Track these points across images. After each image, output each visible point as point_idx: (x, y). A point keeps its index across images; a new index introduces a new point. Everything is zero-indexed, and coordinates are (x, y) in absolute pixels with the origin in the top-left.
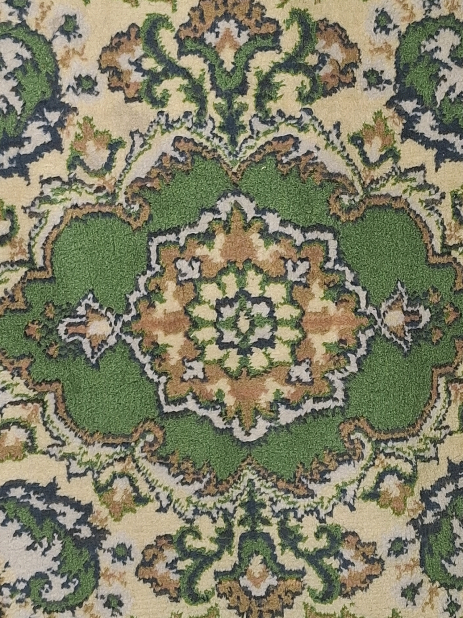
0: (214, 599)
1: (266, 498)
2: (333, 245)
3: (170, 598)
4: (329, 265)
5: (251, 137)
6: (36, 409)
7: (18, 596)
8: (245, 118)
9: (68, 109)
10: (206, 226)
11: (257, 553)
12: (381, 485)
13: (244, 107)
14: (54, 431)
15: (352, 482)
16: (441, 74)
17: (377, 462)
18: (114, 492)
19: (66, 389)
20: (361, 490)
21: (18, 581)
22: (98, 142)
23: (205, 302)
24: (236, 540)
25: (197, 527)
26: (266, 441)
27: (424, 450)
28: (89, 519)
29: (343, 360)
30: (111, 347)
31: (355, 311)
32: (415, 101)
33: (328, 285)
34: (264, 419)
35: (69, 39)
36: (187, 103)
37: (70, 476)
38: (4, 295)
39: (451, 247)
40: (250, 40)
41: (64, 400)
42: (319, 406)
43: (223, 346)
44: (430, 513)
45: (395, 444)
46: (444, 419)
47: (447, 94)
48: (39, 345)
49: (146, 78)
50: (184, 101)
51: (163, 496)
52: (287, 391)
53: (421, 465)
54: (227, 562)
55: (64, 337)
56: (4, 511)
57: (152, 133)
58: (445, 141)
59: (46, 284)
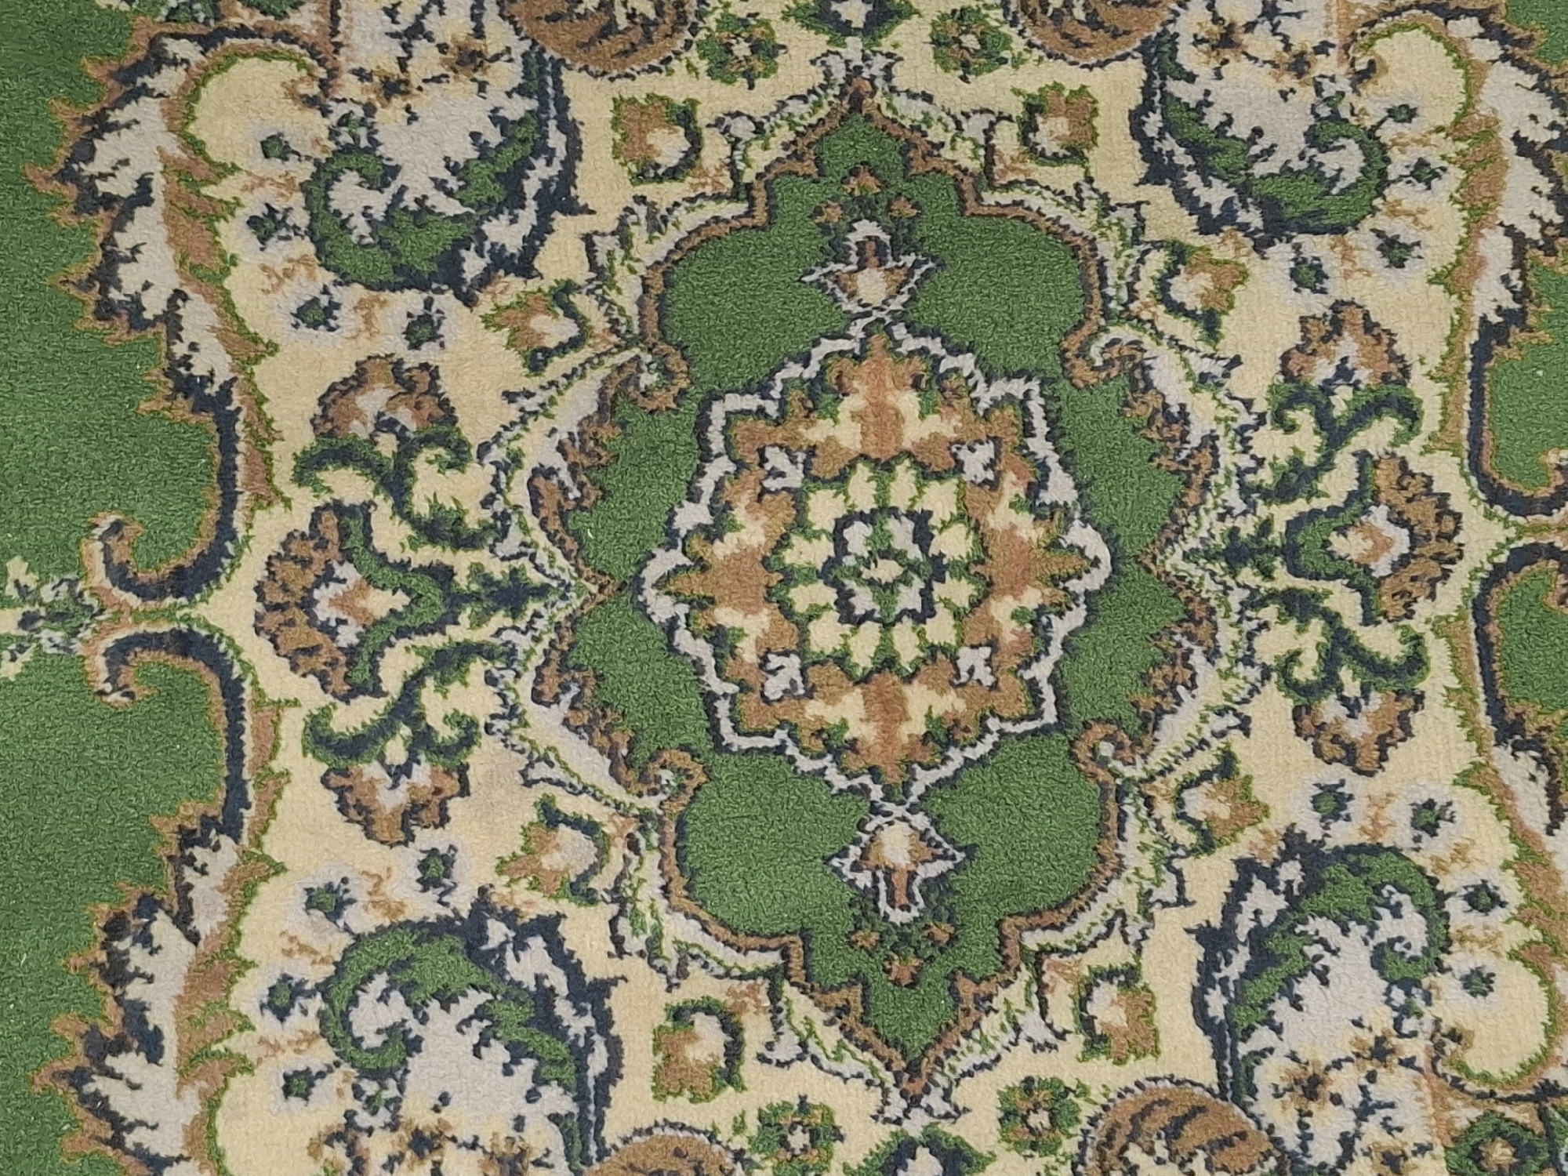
0: (1417, 625)
1: (1219, 528)
2: (733, 402)
3: (1416, 710)
4: (772, 408)
5: (532, 558)
6: (1055, 966)
7: (1419, 1003)
8: (497, 570)
9: (483, 903)
10: (701, 642)
11: (1326, 543)
12: (1189, 307)
13: (477, 570)
14: (1095, 931)
15: (1186, 363)
16: (413, 207)
17: (1145, 316)
18: (1212, 818)
19: (1015, 908)
20: (1201, 346)
21: (1388, 1002)
22: (543, 847)
23: (845, 645)
24: (1302, 584)
25: (1277, 658)
26: (1109, 528)
27: (1123, 230)
28: (1266, 864)
29: (953, 382)
30: (934, 823)
31: (858, 359)
32: (463, 253)
33: (811, 411)
34: (1067, 530)
35: (351, 901)
36: (468, 679)
37: (1182, 901)
38: (836, 1027)
39: (737, 184)
40: (351, 561)
41: (1037, 912)
42: (1040, 426)
43: (928, 610)
44: (1242, 217)
45: (1110, 282)
46: (1062, 192)
47: (450, 193)
48: (930, 959)
49: (422, 757)
50: (465, 684)
51: (1219, 724)
52: (1012, 487)
53: (1151, 235)
54: (1344, 601)
55: (915, 913)
56: (1252, 1028)
57: (527, 745)
58: (538, 197)
59: (814, 945)
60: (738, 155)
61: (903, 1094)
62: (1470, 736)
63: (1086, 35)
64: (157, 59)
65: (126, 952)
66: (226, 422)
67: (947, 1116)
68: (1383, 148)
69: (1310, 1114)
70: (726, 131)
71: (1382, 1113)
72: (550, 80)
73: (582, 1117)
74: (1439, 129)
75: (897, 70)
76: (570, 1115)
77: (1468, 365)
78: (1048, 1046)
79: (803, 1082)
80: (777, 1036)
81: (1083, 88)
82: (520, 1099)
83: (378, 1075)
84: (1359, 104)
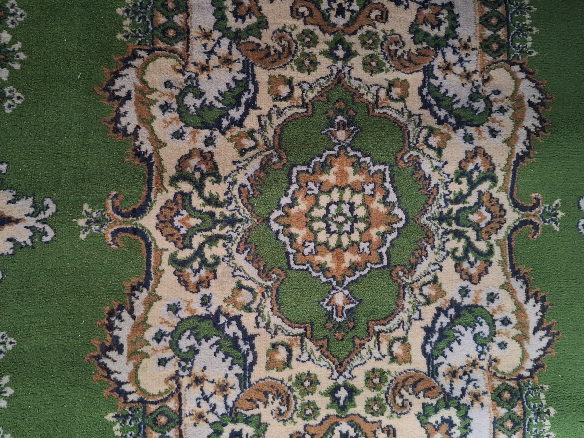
0: (492, 242)
1: (437, 211)
2: (300, 168)
3: (489, 266)
4: (310, 170)
5: (238, 211)
6: (383, 336)
7: (486, 350)
8: (228, 214)
9: (219, 311)
10: (286, 238)
11: (467, 217)
12: (433, 146)
13: (222, 214)
14: (395, 326)
15: (431, 162)
16: (208, 104)
17: (421, 148)
18: (430, 295)
19: (372, 319)
20: (436, 158)
21: (477, 350)
22: (237, 295)
23: (328, 240)
25: (451, 249)
26: (406, 210)
27: (415, 122)
28: (445, 309)
29: (363, 165)
30: (350, 293)
31: (336, 157)
32: (223, 119)
33: (322, 172)
34: (393, 210)
35: (181, 309)
36: (218, 245)
37: (420, 319)
38: (319, 351)
39: (303, 103)
40: (185, 209)
41: (378, 320)
42: (388, 179)
43: (352, 231)
44: (450, 120)
45: (411, 138)
46: (398, 110)
47: (219, 101)
48: (347, 333)
49: (203, 267)
51: (433, 268)
52: (379, 196)
53: (423, 124)
54: (471, 233)
55: (343, 319)
56: (438, 356)
57: (234, 265)
58: (245, 104)
59: (314, 327)
60: (304, 94)
61: (337, 372)
62: (505, 274)
63: (407, 64)
64: (135, 56)
65: (114, 321)
66: (150, 166)
67: (350, 378)
68: (491, 102)
69: (453, 382)
70: (301, 87)
71: (473, 382)
72: (250, 69)
73: (245, 375)
74: (507, 98)
75: (352, 71)
76: (241, 374)
77: (512, 167)
78: (380, 359)
79: (310, 367)
80: (302, 353)
81: (406, 80)
82: (227, 369)
83: (186, 360)
84: (485, 89)
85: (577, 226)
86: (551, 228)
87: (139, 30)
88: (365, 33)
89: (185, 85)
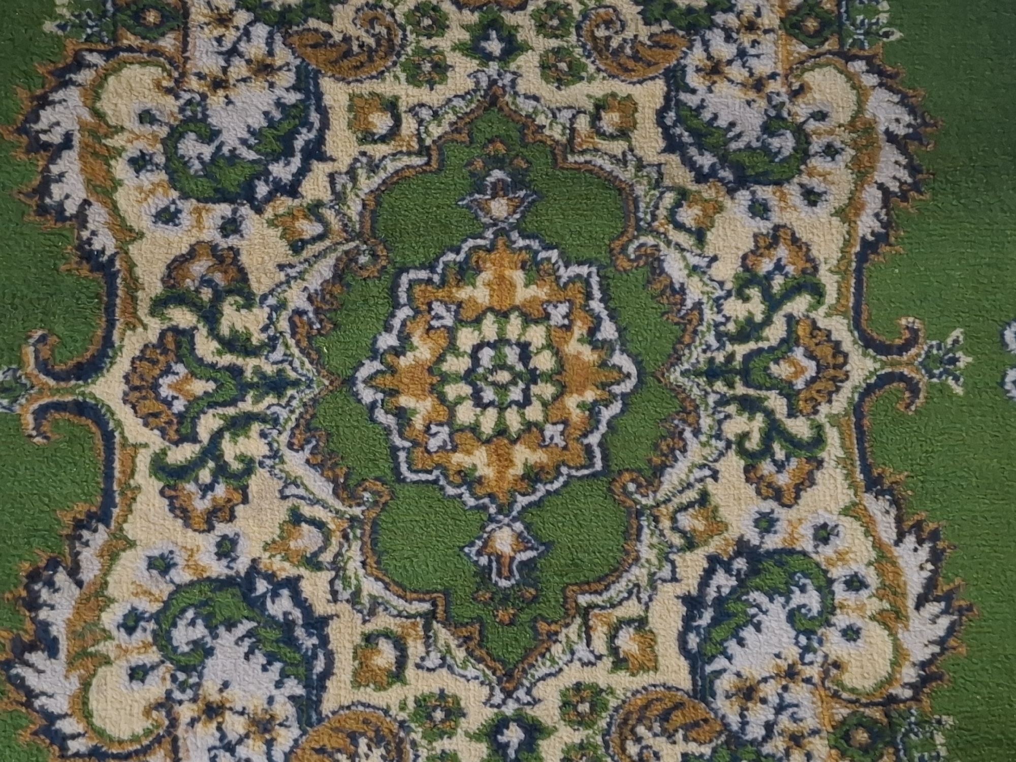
0: (821, 418)
1: (703, 358)
2: (414, 274)
3: (818, 468)
4: (436, 278)
5: (291, 363)
6: (596, 616)
7: (816, 645)
8: (269, 369)
9: (254, 568)
10: (390, 416)
11: (767, 368)
12: (688, 226)
13: (257, 370)
14: (622, 596)
15: (684, 258)
16: (227, 154)
17: (662, 230)
18: (694, 530)
19: (573, 581)
20: (694, 249)
21: (797, 643)
22: (290, 535)
23: (477, 420)
24: (751, 392)
25: (736, 435)
26: (637, 356)
27: (650, 179)
28: (725, 559)
29: (546, 266)
30: (526, 528)
31: (489, 251)
32: (256, 182)
33: (459, 281)
34: (611, 356)
35: (175, 565)
36: (251, 433)
37: (674, 579)
38: (463, 649)
39: (421, 146)
40: (182, 362)
41: (588, 583)
42: (597, 294)
43: (526, 401)
44: (722, 174)
45: (642, 210)
46: (615, 156)
47: (250, 147)
48: (522, 609)
49: (221, 480)
51: (698, 474)
52: (580, 329)
53: (667, 182)
54: (777, 403)
55: (513, 581)
56: (714, 657)
57: (284, 475)
58: (302, 151)
59: (452, 598)
60: (422, 129)
61: (502, 690)
62: (849, 487)
63: (631, 64)
64: (79, 64)
65: (39, 591)
66: (111, 278)
67: (529, 704)
68: (807, 136)
69: (747, 709)
70: (416, 114)
71: (791, 710)
72: (312, 82)
73: (308, 698)
74: (841, 126)
75: (519, 81)
76: (301, 697)
77: (854, 264)
78: (591, 664)
79: (442, 681)
80: (428, 653)
81: (629, 97)
82: (272, 686)
83: (186, 669)
84: (795, 109)
85: (1002, 384)
86: (944, 390)
87: (88, 14)
88: (543, 6)
89: (180, 117)
